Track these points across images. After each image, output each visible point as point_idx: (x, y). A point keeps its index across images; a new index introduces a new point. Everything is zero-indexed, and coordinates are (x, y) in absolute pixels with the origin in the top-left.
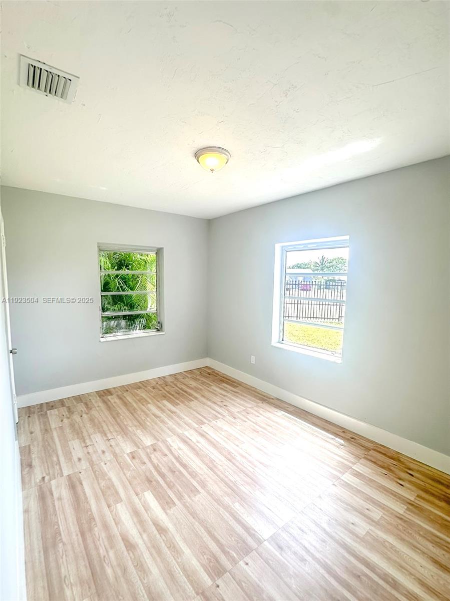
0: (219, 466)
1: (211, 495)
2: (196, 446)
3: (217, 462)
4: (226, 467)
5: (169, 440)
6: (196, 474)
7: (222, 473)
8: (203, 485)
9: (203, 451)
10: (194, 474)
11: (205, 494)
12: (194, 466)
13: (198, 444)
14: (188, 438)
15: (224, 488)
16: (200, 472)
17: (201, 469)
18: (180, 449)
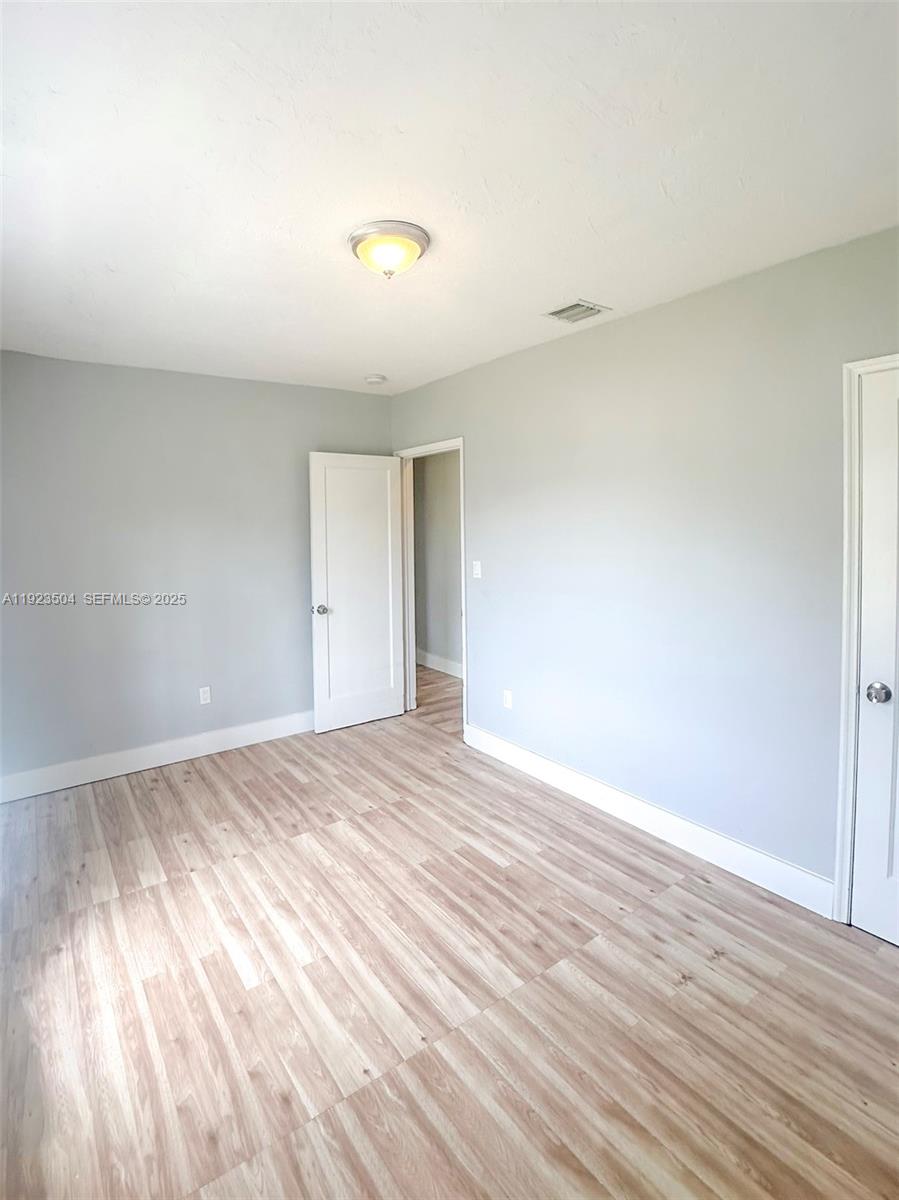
0: (382, 907)
1: (402, 861)
2: (437, 958)
3: (385, 915)
4: (369, 904)
5: (518, 982)
6: (429, 891)
7: (379, 892)
8: (414, 875)
9: (417, 943)
10: (432, 891)
11: (411, 862)
12: (435, 907)
13: (431, 964)
14: (461, 987)
15: (380, 870)
16: (422, 895)
17: (420, 901)
18: (475, 950)
